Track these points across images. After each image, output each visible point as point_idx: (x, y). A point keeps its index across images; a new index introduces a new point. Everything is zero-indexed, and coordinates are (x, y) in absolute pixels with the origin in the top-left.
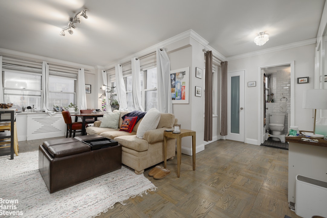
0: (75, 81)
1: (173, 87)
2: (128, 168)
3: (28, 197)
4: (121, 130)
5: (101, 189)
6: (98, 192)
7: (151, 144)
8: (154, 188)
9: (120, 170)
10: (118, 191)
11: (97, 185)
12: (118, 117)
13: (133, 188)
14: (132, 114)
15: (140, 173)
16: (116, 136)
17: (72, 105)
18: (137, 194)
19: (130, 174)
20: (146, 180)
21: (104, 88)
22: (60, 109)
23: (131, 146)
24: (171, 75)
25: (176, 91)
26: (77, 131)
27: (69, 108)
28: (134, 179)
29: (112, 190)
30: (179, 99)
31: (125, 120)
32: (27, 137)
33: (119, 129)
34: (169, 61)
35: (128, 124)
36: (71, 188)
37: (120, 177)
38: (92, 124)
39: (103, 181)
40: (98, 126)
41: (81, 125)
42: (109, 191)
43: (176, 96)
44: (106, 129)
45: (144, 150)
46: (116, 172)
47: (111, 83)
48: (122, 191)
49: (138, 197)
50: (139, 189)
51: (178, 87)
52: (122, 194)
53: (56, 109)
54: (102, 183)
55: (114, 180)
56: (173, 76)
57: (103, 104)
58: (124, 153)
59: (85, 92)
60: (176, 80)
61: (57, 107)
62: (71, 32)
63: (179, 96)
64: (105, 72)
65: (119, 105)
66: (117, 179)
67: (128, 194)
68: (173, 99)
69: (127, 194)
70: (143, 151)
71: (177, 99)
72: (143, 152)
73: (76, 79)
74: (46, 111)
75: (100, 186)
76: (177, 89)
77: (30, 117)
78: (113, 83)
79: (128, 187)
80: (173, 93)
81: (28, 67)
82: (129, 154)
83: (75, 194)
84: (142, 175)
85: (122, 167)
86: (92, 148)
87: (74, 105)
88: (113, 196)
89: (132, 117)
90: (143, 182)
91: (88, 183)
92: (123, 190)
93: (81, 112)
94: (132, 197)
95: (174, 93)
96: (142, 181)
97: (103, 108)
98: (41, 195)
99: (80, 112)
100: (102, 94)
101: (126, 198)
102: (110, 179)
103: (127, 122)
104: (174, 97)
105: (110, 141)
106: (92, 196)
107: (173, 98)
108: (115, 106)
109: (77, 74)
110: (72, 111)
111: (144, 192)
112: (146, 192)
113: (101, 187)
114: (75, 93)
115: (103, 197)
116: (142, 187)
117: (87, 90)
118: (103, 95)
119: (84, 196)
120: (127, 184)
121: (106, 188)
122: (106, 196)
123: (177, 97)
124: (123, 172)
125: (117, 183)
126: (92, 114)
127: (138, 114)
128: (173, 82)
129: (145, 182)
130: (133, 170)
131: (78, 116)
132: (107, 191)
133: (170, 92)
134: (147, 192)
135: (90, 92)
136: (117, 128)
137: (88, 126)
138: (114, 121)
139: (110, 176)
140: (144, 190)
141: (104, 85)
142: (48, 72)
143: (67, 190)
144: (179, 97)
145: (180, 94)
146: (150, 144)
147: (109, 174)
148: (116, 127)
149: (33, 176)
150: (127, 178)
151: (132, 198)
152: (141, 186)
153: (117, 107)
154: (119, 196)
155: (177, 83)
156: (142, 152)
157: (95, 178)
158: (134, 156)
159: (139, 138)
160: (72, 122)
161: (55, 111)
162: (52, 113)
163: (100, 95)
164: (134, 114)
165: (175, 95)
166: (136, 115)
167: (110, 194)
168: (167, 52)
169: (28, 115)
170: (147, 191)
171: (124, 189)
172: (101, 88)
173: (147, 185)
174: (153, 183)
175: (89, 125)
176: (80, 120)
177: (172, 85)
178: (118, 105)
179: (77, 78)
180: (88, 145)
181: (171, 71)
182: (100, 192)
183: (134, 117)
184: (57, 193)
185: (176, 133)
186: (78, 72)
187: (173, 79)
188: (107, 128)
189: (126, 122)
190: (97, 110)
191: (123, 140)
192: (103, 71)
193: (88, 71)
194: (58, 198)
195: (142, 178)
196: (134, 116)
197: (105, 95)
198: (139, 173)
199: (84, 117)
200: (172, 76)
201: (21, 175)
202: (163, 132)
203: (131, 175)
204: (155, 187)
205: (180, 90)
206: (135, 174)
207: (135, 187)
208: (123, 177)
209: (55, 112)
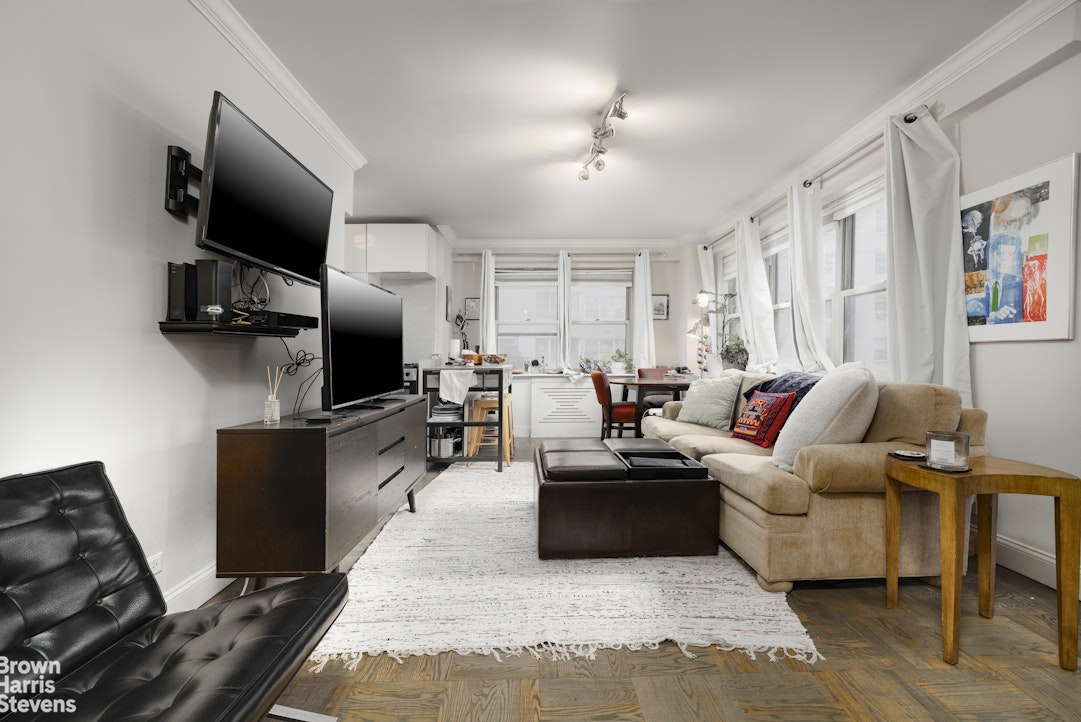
0: (628, 288)
1: (974, 265)
2: (741, 563)
3: (505, 551)
4: (737, 436)
5: (642, 588)
6: (631, 595)
7: (821, 494)
8: (809, 655)
9: (711, 559)
10: (686, 613)
11: (637, 577)
12: (732, 391)
13: (734, 624)
14: (780, 385)
15: (776, 586)
16: (711, 450)
17: (621, 356)
18: (737, 643)
19: (741, 582)
20: (788, 618)
21: (704, 300)
22: (592, 366)
23: (747, 488)
24: (964, 214)
25: (990, 284)
26: (626, 425)
27: (613, 362)
28: (745, 599)
29: (670, 603)
30: (1007, 320)
31: (753, 402)
32: (530, 430)
33: (731, 434)
34: (955, 153)
35: (757, 418)
36: (579, 562)
37: (703, 578)
38: (659, 411)
39: (655, 572)
40: (674, 416)
41: (633, 410)
42: (660, 603)
43: (990, 304)
44: (694, 426)
45: (792, 512)
46: (697, 559)
47: (729, 281)
48: (697, 617)
49: (737, 652)
50: (753, 634)
51: (1004, 263)
52: (694, 626)
53: (585, 366)
54: (649, 576)
55: (684, 580)
56: (978, 216)
57: (699, 349)
58: (728, 510)
59: (651, 316)
60: (993, 232)
61: (588, 361)
62: (599, 165)
63: (1008, 304)
64: (709, 250)
65: (747, 354)
66: (695, 579)
67: (710, 632)
68: (973, 320)
69: (707, 632)
70: (782, 512)
71: (998, 321)
72: (790, 518)
73: (630, 284)
74: (565, 371)
75: (644, 581)
76: (997, 274)
77: (537, 385)
78: (734, 281)
79: (718, 614)
80: (973, 296)
81: (535, 269)
82: (740, 516)
83: (581, 578)
84: (778, 595)
85: (722, 551)
86: (629, 474)
87: (624, 356)
88: (666, 618)
89: (777, 395)
90: (776, 618)
91: (616, 564)
92: (699, 615)
93: (641, 373)
94: (720, 645)
95: (983, 295)
96: (772, 613)
97: (699, 363)
98: (524, 556)
99: (637, 375)
100: (698, 321)
101: (700, 641)
102: (674, 574)
103: (756, 408)
104: (982, 312)
105: (684, 463)
106: (617, 597)
107: (976, 318)
108: (735, 355)
109: (632, 269)
110: (617, 371)
111: (764, 649)
112: (773, 651)
113: (643, 585)
114: (627, 322)
115: (639, 611)
116: (767, 633)
117: (657, 310)
118: (700, 322)
119: (600, 591)
120: (718, 605)
121: (656, 592)
122: (648, 611)
123: (996, 309)
124: (721, 567)
125: (688, 591)
126: (666, 381)
127: (799, 383)
128: (977, 246)
129: (781, 623)
130: (753, 572)
131: (628, 387)
132: (656, 601)
133: (956, 292)
134: (775, 654)
135: (664, 317)
136: (728, 428)
137: (647, 415)
138: (717, 404)
139: (678, 568)
140: (767, 645)
141: (702, 292)
142: (569, 272)
143: (572, 563)
144: (1006, 311)
145: (1012, 294)
146: (817, 497)
147: (676, 558)
148: (724, 422)
149: (522, 513)
150: (726, 588)
151: (718, 648)
152: (764, 627)
153: (740, 361)
154: (682, 626)
155: (995, 247)
156: (781, 518)
157: (636, 559)
158: (754, 526)
159: (781, 466)
160: (613, 401)
161: (584, 371)
162: (576, 377)
163: (692, 322)
164: (787, 384)
165: (985, 301)
166: (791, 386)
167: (660, 612)
168: (940, 118)
169: (533, 380)
170: (780, 652)
171: (703, 615)
172: (695, 302)
173: (786, 634)
174: (811, 637)
175: (652, 411)
176: (633, 397)
177: (967, 259)
178: (743, 352)
179: (632, 280)
180: (624, 465)
181: (962, 197)
182: (638, 598)
183: (782, 395)
184: (551, 563)
185: (939, 467)
186: (634, 262)
187: (972, 230)
188: (697, 423)
189: (753, 410)
190: (679, 370)
191: (724, 464)
192: (700, 248)
193: (660, 254)
194: (549, 572)
195: (775, 607)
196: (785, 391)
197: (707, 321)
198: (770, 586)
199: (643, 389)
200: (968, 217)
201: (504, 505)
202: (883, 457)
203: (742, 585)
204: (816, 653)
205: (1014, 277)
206: (756, 585)
207: (742, 625)
208: (714, 580)
209: (582, 374)
